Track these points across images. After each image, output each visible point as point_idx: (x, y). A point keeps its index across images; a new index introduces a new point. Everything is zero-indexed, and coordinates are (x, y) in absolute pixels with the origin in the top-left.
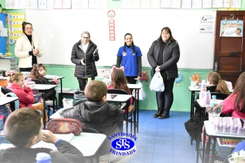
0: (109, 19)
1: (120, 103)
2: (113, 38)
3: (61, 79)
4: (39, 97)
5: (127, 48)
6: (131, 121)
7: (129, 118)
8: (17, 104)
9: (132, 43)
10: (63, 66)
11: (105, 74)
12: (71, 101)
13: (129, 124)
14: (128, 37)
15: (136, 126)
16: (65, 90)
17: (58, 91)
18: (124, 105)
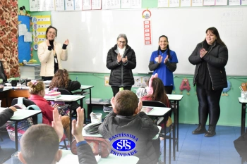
0: (144, 19)
1: (157, 117)
2: (148, 42)
3: (90, 88)
4: (65, 110)
5: (160, 52)
6: (169, 137)
7: (168, 134)
8: (40, 117)
9: (168, 46)
10: (93, 74)
11: (140, 82)
12: (100, 116)
13: (168, 141)
14: (163, 39)
15: (176, 143)
16: (95, 101)
17: (87, 101)
18: (162, 119)
